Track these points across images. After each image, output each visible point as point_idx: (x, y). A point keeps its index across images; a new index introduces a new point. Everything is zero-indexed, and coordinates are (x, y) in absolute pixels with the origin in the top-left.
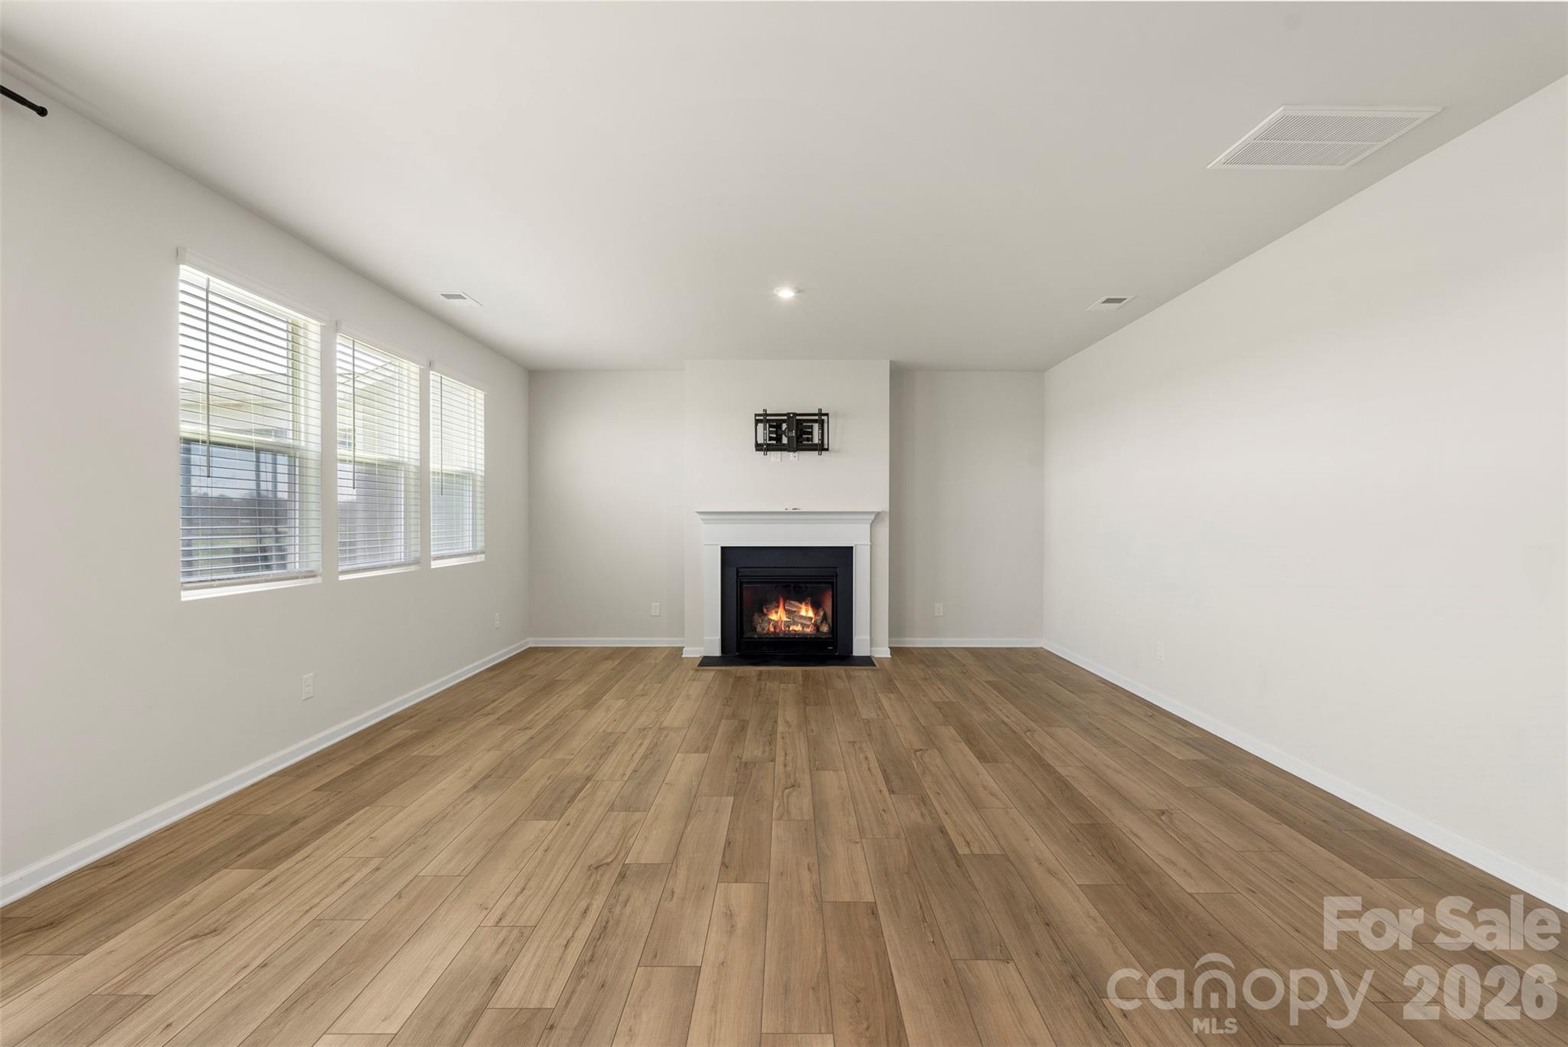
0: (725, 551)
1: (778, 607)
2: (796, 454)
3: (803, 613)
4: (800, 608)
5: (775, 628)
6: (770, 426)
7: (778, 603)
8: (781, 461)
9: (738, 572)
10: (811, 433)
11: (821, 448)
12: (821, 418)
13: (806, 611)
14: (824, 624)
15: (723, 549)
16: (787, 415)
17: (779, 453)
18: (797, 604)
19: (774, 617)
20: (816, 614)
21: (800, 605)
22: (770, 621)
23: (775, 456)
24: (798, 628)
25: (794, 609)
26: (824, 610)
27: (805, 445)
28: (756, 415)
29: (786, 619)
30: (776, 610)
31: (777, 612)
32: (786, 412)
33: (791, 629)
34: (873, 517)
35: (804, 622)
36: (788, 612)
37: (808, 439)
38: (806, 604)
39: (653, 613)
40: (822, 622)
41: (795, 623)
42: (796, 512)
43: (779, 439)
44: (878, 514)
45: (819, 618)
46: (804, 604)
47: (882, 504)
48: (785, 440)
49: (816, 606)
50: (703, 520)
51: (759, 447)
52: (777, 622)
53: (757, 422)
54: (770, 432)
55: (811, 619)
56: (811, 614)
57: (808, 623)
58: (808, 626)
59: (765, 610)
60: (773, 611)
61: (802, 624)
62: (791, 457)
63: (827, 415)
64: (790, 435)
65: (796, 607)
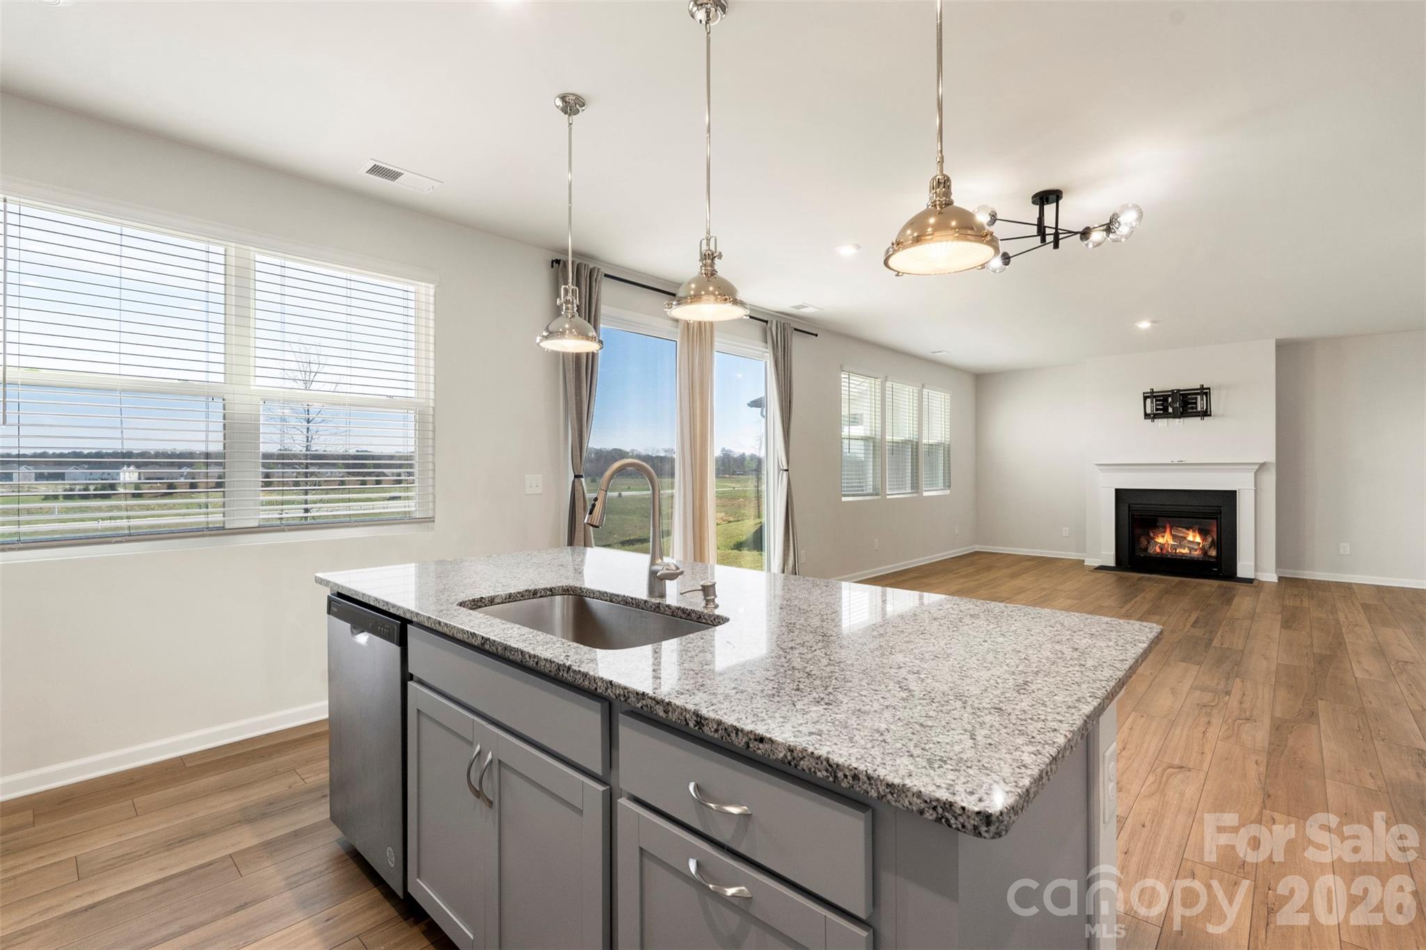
0: (1119, 492)
1: (1165, 532)
2: (1181, 420)
3: (1190, 538)
4: (1188, 534)
5: (1161, 550)
6: (1157, 401)
7: (1165, 528)
8: (1168, 425)
9: (1129, 507)
10: (1196, 403)
11: (1206, 414)
12: (1204, 392)
13: (1194, 537)
14: (1212, 549)
15: (1117, 490)
16: (1172, 391)
17: (1166, 420)
18: (1184, 530)
19: (1160, 540)
20: (1204, 540)
21: (1187, 532)
22: (1157, 543)
23: (1162, 423)
24: (1186, 551)
25: (1181, 535)
26: (1212, 536)
27: (1190, 412)
28: (1144, 393)
29: (1172, 543)
30: (1163, 534)
31: (1163, 537)
32: (1170, 389)
33: (1178, 551)
34: (1257, 467)
35: (1192, 546)
36: (1174, 537)
37: (1192, 408)
38: (1194, 531)
39: (1064, 535)
40: (1210, 547)
41: (1182, 546)
42: (1180, 464)
43: (1165, 409)
44: (1262, 466)
45: (1207, 544)
46: (1191, 530)
47: (1270, 456)
48: (1170, 410)
49: (1204, 533)
50: (1101, 470)
51: (1147, 416)
52: (1164, 545)
53: (1145, 398)
54: (1157, 405)
55: (1199, 544)
56: (1198, 539)
57: (1196, 547)
58: (1196, 550)
59: (1152, 535)
60: (1160, 535)
61: (1189, 547)
62: (1177, 422)
63: (1209, 389)
64: (1175, 406)
65: (1183, 533)
